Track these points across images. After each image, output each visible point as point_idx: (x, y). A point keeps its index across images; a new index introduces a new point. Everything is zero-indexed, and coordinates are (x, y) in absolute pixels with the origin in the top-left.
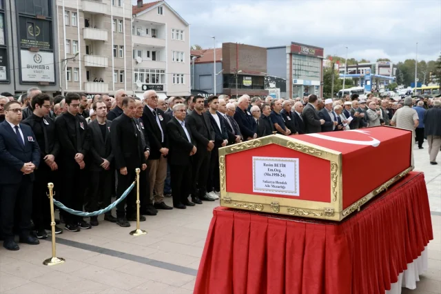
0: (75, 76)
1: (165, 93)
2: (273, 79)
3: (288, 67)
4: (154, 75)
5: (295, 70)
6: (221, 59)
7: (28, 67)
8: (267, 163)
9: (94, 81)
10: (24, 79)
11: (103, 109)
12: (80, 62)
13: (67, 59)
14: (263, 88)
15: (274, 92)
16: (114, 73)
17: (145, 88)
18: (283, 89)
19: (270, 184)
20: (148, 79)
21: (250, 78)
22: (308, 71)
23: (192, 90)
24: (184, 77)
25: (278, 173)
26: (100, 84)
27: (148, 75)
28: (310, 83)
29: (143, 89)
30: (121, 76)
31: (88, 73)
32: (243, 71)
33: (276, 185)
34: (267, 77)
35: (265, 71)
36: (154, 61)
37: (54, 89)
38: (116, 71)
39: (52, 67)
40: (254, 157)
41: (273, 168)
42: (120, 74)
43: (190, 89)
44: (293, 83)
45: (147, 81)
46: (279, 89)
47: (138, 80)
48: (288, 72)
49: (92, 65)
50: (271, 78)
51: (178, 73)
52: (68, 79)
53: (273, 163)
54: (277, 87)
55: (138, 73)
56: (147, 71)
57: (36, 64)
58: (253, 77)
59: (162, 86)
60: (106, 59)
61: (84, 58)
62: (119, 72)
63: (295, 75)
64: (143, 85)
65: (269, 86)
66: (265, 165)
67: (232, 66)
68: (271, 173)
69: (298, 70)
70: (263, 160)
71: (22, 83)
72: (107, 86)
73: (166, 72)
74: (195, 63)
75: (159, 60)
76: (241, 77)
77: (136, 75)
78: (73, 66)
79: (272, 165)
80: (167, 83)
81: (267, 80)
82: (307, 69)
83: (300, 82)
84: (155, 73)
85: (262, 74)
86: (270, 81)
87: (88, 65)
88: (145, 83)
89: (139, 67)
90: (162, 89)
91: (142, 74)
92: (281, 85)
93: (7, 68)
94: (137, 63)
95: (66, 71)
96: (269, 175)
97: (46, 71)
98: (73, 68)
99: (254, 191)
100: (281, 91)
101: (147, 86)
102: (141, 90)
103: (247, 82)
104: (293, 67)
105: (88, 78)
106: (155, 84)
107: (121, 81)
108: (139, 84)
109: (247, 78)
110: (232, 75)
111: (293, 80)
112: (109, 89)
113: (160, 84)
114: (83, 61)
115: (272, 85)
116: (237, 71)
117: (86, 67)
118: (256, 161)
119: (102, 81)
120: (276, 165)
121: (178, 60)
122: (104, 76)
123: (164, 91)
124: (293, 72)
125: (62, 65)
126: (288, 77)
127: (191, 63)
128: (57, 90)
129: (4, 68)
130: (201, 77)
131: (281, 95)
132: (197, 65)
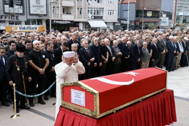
0: (57, 11)
1: (104, 20)
2: (165, 12)
3: (174, 5)
4: (98, 11)
5: (179, 7)
6: (135, 2)
7: (34, 6)
8: (76, 92)
9: (67, 14)
10: (31, 13)
11: (43, 47)
12: (59, 4)
13: (53, 2)
14: (158, 17)
15: (165, 19)
16: (77, 10)
17: (93, 17)
18: (170, 18)
19: (76, 100)
20: (95, 13)
21: (151, 12)
22: (186, 7)
23: (118, 19)
24: (114, 12)
25: (78, 96)
26: (69, 15)
27: (95, 11)
28: (187, 14)
29: (92, 18)
30: (81, 11)
31: (63, 9)
32: (147, 9)
33: (78, 101)
34: (162, 11)
35: (160, 8)
36: (98, 3)
37: (46, 18)
38: (78, 9)
39: (45, 7)
40: (71, 89)
41: (77, 94)
42: (80, 10)
43: (117, 18)
44: (177, 14)
45: (94, 14)
46: (168, 18)
47: (90, 13)
48: (174, 8)
49: (65, 5)
50: (164, 11)
51: (111, 9)
52: (53, 13)
53: (77, 92)
54: (167, 16)
55: (90, 9)
56: (94, 8)
57: (37, 5)
58: (153, 11)
59: (102, 16)
60: (73, 2)
61: (61, 2)
62: (80, 9)
63: (178, 10)
64: (92, 16)
65: (162, 16)
66: (75, 93)
67: (141, 5)
68: (76, 96)
69: (180, 7)
70: (74, 91)
71: (30, 15)
72: (73, 17)
73: (105, 9)
74: (121, 4)
75: (101, 2)
76: (146, 12)
77: (88, 11)
78: (56, 6)
79: (77, 93)
80: (105, 15)
81: (161, 13)
82: (186, 6)
83: (181, 14)
84: (99, 10)
85: (158, 10)
86: (163, 13)
87: (64, 5)
88: (93, 15)
89: (90, 6)
90: (102, 18)
91: (91, 10)
92: (169, 15)
93: (23, 7)
94: (89, 4)
95: (52, 8)
96: (76, 97)
97: (42, 8)
98: (56, 7)
99: (72, 102)
100: (169, 19)
101: (94, 16)
102: (91, 19)
103: (149, 14)
104: (177, 5)
105: (64, 12)
106: (99, 15)
107: (81, 14)
108: (90, 15)
109: (149, 12)
110: (141, 10)
111: (177, 13)
112: (74, 18)
113: (101, 15)
114: (61, 4)
115: (164, 15)
116: (143, 8)
117: (62, 6)
118: (72, 91)
119: (71, 14)
120: (78, 94)
121: (111, 2)
122: (72, 11)
123: (103, 19)
124: (177, 8)
125: (50, 6)
126: (174, 11)
127: (119, 4)
128: (48, 18)
129: (22, 7)
130: (124, 11)
131: (169, 21)
132: (122, 5)
